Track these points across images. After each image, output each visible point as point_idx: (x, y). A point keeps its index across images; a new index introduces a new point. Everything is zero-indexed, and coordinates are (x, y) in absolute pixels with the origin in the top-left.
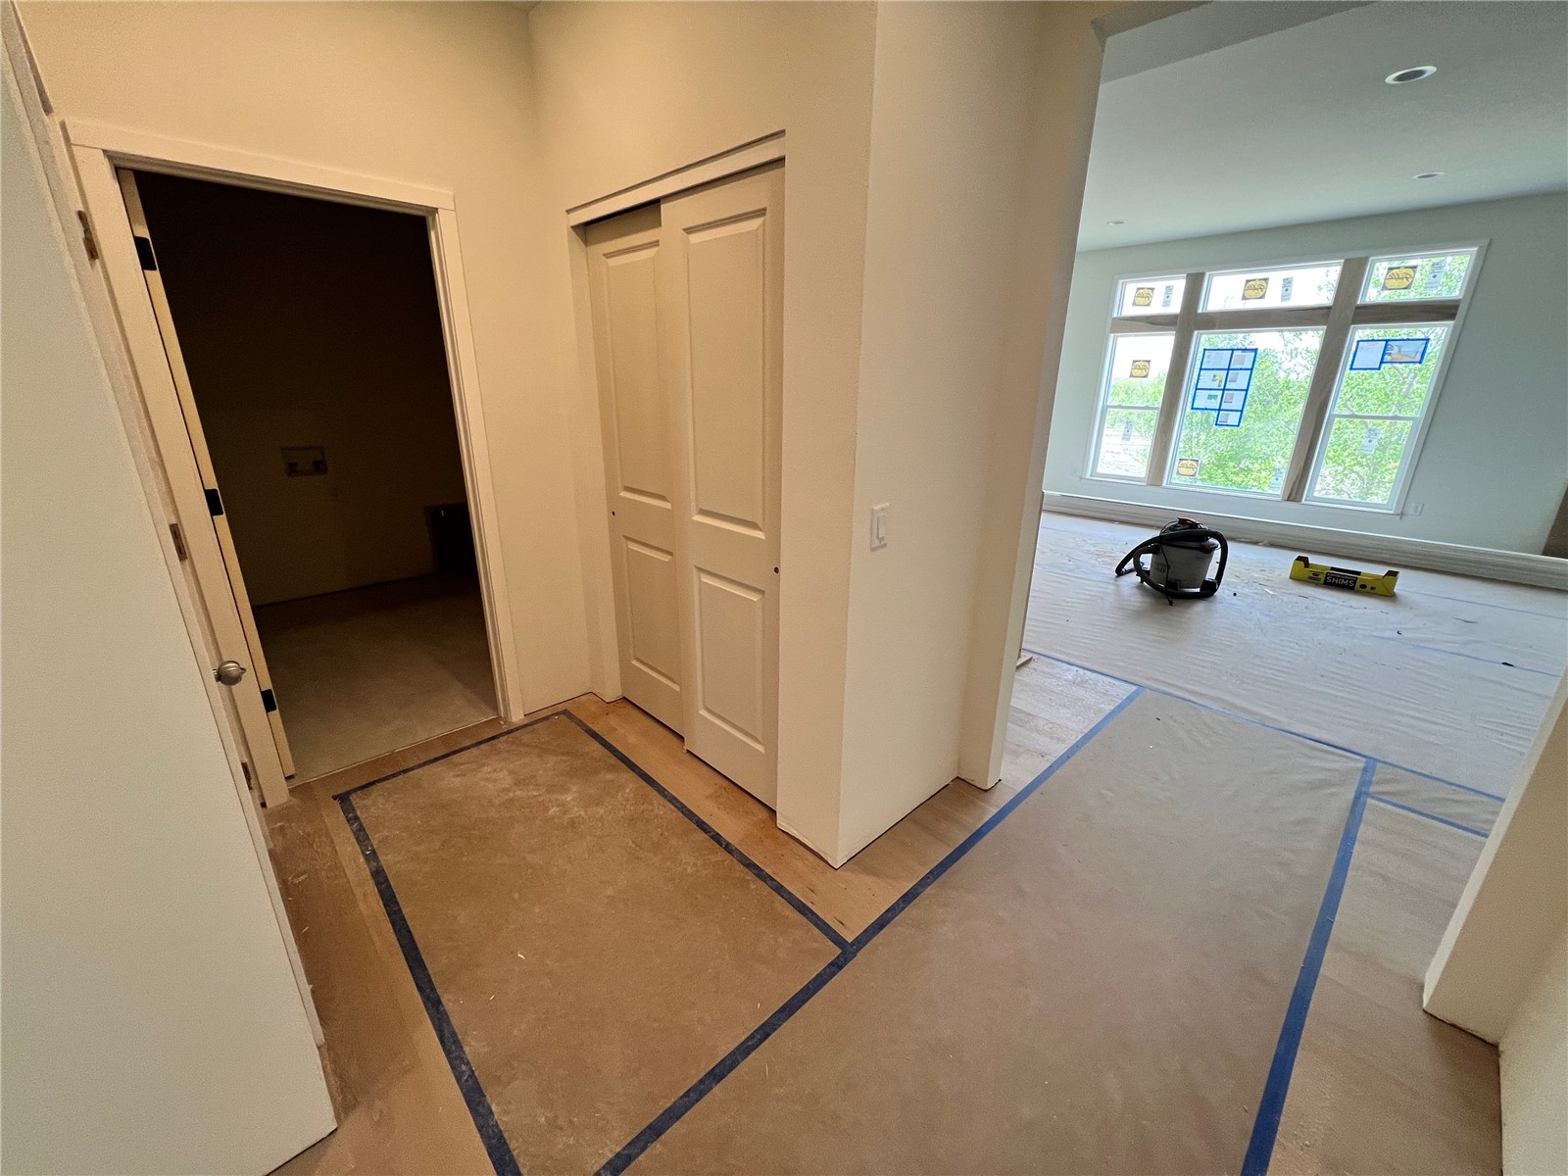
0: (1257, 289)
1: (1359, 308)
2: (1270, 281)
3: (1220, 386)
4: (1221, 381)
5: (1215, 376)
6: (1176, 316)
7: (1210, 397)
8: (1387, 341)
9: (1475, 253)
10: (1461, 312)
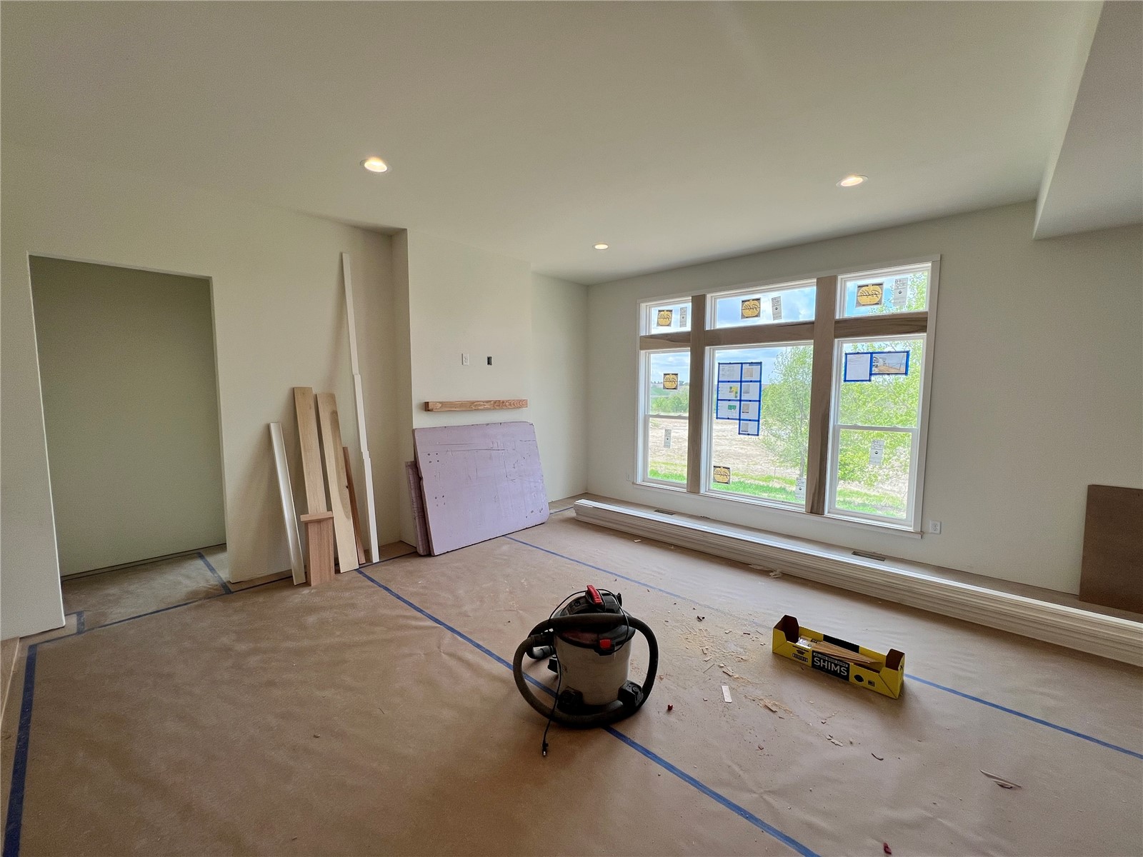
0: (752, 308)
1: (838, 322)
2: (762, 301)
3: (736, 397)
4: (736, 393)
5: (731, 388)
6: (688, 333)
7: (730, 407)
8: (871, 353)
9: (930, 268)
10: (931, 324)
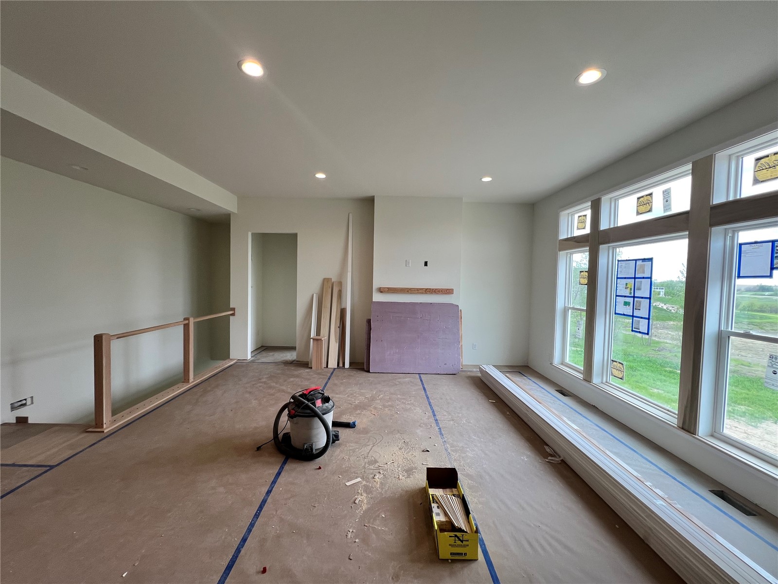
0: (645, 204)
2: (654, 195)
3: (631, 293)
4: (631, 289)
5: (627, 284)
6: (587, 235)
7: (626, 304)
8: (773, 242)
